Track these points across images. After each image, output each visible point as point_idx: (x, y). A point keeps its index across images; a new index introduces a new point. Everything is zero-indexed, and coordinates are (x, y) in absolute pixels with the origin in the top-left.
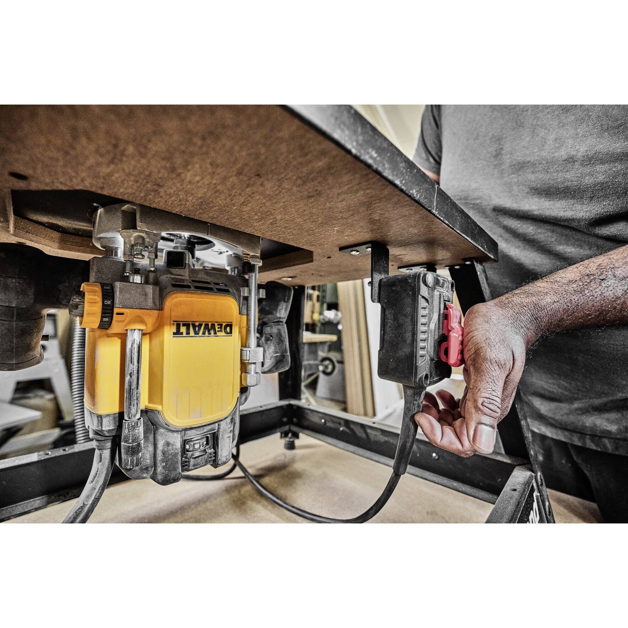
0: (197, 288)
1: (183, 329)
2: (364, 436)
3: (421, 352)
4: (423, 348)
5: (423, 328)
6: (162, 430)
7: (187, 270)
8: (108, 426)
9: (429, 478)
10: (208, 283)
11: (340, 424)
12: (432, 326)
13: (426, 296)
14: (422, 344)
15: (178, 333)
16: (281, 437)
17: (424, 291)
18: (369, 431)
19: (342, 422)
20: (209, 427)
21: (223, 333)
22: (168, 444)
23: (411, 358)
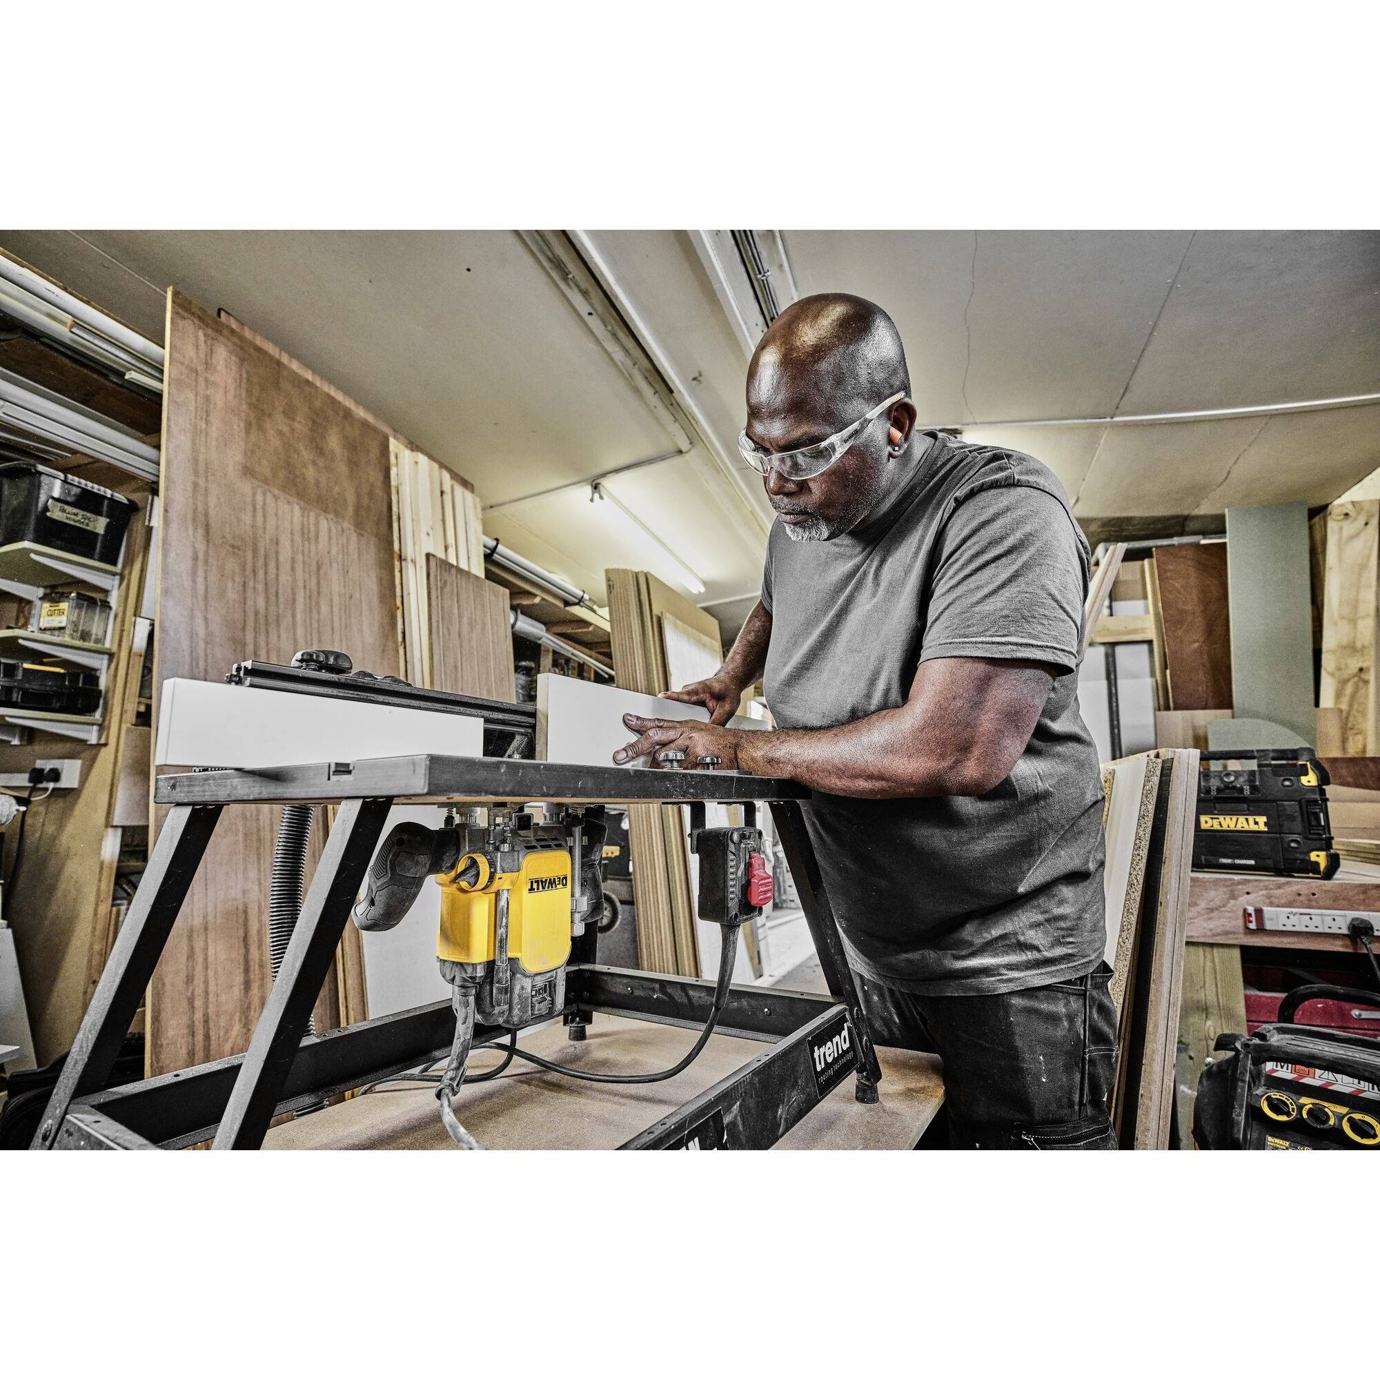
0: (542, 847)
1: (535, 886)
2: (685, 1000)
3: (731, 896)
4: (732, 892)
5: (732, 877)
6: (518, 976)
7: (532, 831)
8: (480, 973)
9: (761, 1038)
10: (545, 840)
11: (653, 990)
12: (739, 873)
13: (734, 851)
14: (731, 889)
15: (532, 889)
16: (565, 1023)
17: (732, 847)
18: (691, 993)
19: (657, 986)
20: (549, 975)
21: (561, 886)
22: (523, 988)
23: (724, 899)
